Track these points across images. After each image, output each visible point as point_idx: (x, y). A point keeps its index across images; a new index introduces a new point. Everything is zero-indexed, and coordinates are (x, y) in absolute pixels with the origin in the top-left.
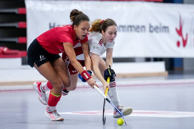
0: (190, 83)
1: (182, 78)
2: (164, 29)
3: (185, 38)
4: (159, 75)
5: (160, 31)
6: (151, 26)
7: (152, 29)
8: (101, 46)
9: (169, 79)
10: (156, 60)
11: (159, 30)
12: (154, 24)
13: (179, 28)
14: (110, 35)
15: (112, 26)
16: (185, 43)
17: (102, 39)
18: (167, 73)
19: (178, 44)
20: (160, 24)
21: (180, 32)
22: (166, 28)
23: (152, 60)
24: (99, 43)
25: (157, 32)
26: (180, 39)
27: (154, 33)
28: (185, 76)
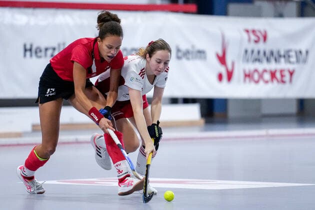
0: (237, 137)
1: (225, 130)
2: (199, 54)
3: (230, 67)
4: (190, 124)
5: (192, 58)
6: (178, 50)
7: (180, 54)
8: (143, 78)
9: (206, 130)
10: (187, 101)
11: (190, 56)
12: (184, 47)
13: (221, 54)
14: (157, 63)
15: (163, 50)
16: (230, 76)
17: (144, 69)
18: (202, 121)
19: (220, 77)
20: (193, 47)
21: (222, 59)
22: (201, 54)
23: (180, 101)
24: (139, 74)
25: (188, 59)
26: (223, 70)
27: (184, 60)
28: (230, 126)
